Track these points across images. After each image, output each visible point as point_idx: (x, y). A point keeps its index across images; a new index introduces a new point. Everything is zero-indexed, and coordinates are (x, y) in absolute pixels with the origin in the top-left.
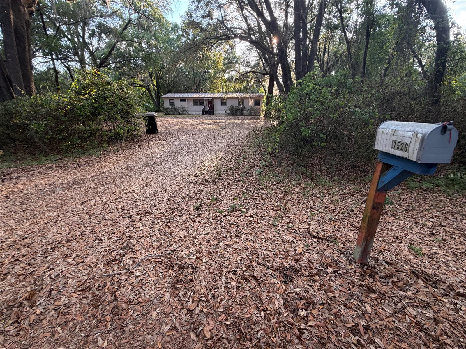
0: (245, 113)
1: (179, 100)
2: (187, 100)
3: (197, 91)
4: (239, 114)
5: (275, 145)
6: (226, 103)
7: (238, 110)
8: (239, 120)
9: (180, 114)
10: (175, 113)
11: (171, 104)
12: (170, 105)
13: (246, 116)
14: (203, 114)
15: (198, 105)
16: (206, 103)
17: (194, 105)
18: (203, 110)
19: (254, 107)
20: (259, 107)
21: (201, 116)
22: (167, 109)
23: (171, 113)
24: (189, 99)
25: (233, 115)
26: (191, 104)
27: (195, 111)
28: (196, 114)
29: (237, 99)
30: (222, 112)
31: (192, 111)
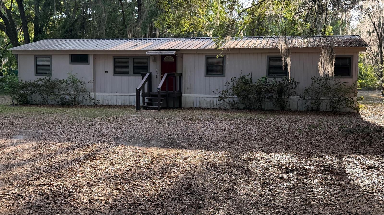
1: (67, 59)
2: (91, 59)
4: (268, 104)
6: (223, 67)
7: (268, 91)
9: (64, 104)
10: (51, 99)
11: (40, 70)
12: (37, 73)
14: (139, 107)
15: (127, 74)
16: (154, 68)
17: (116, 73)
18: (139, 91)
20: (349, 81)
21: (131, 112)
22: (25, 86)
23: (37, 97)
24: (100, 55)
25: (249, 109)
26: (106, 72)
27: (118, 94)
28: (120, 104)
29: (269, 55)
30: (209, 100)
31: (108, 94)
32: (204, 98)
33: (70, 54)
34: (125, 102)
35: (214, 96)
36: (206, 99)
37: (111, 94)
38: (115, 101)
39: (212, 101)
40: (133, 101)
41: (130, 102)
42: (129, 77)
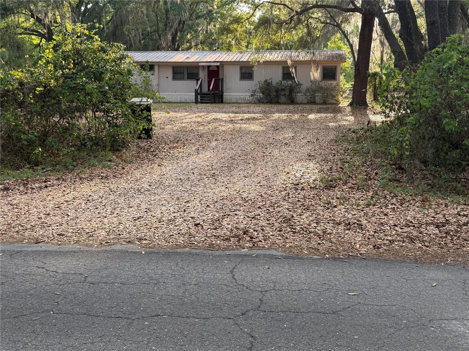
0: (300, 97)
1: (141, 68)
2: (156, 68)
3: (175, 47)
4: (283, 99)
5: (404, 144)
6: (252, 74)
7: (283, 90)
8: (294, 112)
13: (301, 104)
14: (196, 102)
15: (182, 79)
16: (203, 75)
17: (174, 78)
18: (196, 91)
19: (323, 84)
20: (334, 83)
21: (194, 106)
24: (162, 65)
26: (167, 77)
27: (176, 94)
28: (178, 101)
29: (283, 65)
30: (242, 97)
31: (168, 94)
32: (239, 96)
33: (140, 65)
34: (182, 99)
35: (246, 94)
36: (241, 96)
37: (171, 94)
38: (174, 99)
39: (245, 98)
41: (186, 99)
42: (184, 81)
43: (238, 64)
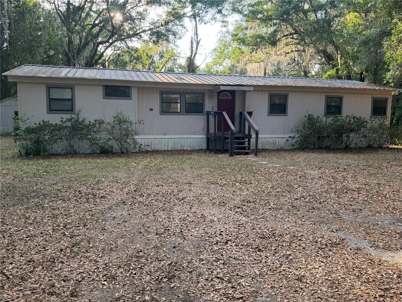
1: (100, 92)
2: (134, 93)
6: (285, 105)
12: (51, 110)
15: (177, 112)
16: (210, 106)
17: (163, 111)
27: (166, 136)
28: (170, 149)
30: (271, 140)
31: (153, 137)
32: (267, 139)
33: (103, 85)
34: (176, 146)
35: (276, 137)
36: (269, 139)
37: (157, 137)
38: (163, 145)
39: (274, 142)
40: (185, 145)
41: (181, 146)
42: (180, 116)
43: (266, 91)
